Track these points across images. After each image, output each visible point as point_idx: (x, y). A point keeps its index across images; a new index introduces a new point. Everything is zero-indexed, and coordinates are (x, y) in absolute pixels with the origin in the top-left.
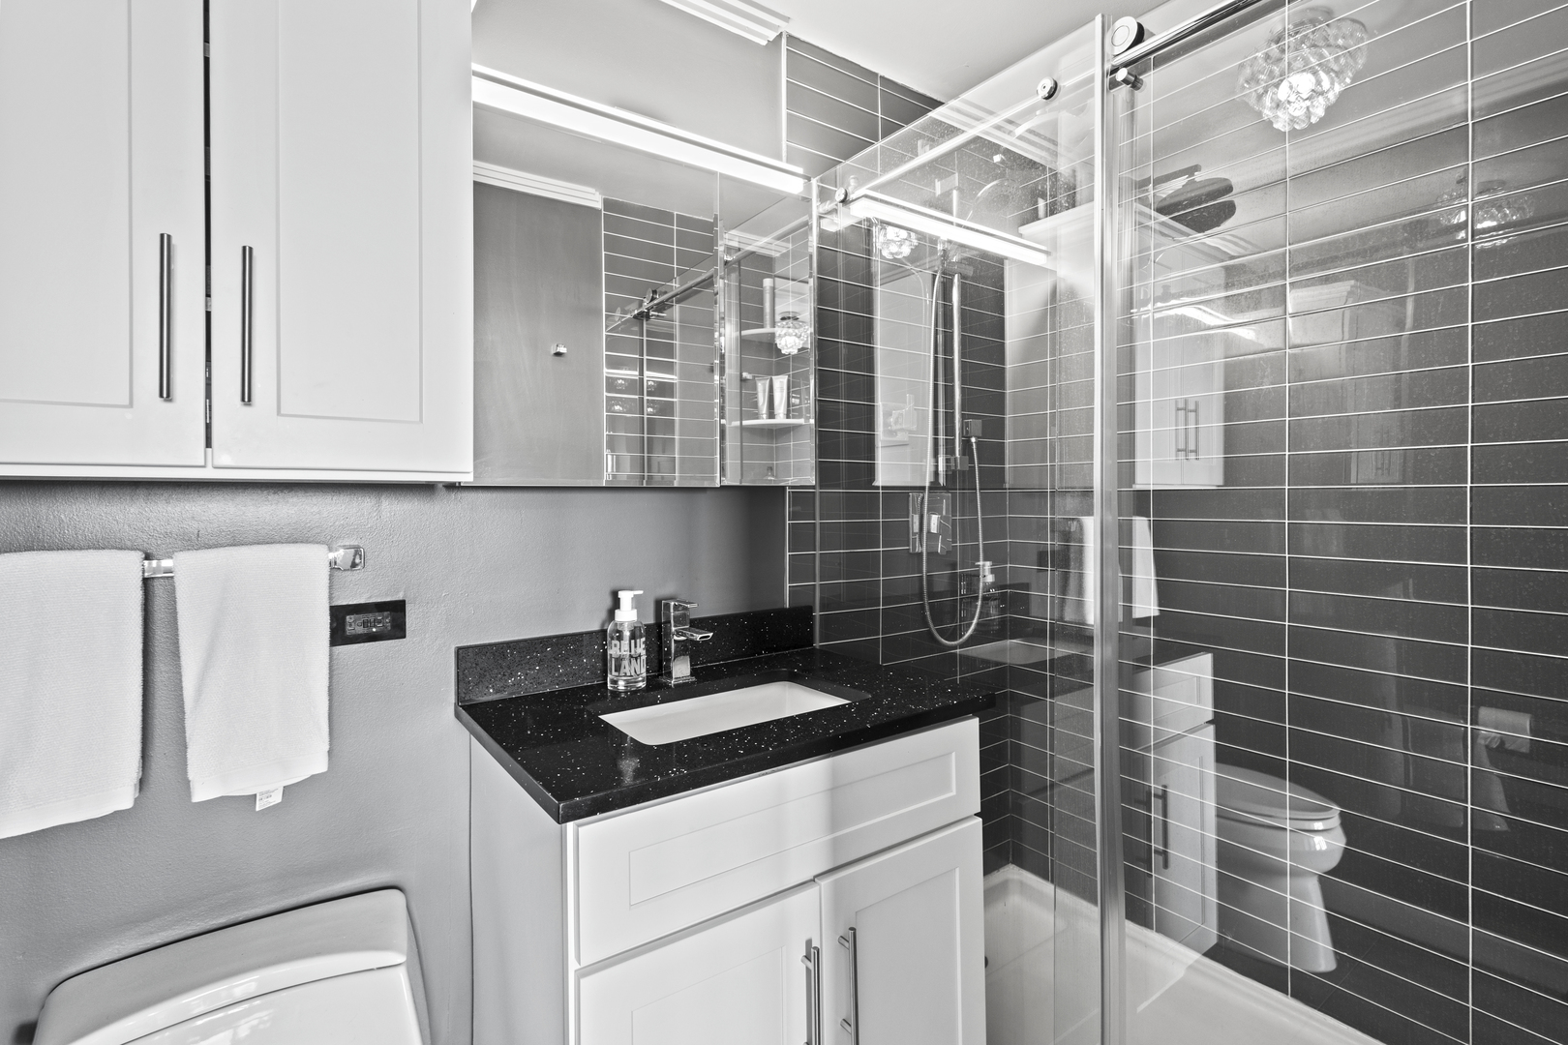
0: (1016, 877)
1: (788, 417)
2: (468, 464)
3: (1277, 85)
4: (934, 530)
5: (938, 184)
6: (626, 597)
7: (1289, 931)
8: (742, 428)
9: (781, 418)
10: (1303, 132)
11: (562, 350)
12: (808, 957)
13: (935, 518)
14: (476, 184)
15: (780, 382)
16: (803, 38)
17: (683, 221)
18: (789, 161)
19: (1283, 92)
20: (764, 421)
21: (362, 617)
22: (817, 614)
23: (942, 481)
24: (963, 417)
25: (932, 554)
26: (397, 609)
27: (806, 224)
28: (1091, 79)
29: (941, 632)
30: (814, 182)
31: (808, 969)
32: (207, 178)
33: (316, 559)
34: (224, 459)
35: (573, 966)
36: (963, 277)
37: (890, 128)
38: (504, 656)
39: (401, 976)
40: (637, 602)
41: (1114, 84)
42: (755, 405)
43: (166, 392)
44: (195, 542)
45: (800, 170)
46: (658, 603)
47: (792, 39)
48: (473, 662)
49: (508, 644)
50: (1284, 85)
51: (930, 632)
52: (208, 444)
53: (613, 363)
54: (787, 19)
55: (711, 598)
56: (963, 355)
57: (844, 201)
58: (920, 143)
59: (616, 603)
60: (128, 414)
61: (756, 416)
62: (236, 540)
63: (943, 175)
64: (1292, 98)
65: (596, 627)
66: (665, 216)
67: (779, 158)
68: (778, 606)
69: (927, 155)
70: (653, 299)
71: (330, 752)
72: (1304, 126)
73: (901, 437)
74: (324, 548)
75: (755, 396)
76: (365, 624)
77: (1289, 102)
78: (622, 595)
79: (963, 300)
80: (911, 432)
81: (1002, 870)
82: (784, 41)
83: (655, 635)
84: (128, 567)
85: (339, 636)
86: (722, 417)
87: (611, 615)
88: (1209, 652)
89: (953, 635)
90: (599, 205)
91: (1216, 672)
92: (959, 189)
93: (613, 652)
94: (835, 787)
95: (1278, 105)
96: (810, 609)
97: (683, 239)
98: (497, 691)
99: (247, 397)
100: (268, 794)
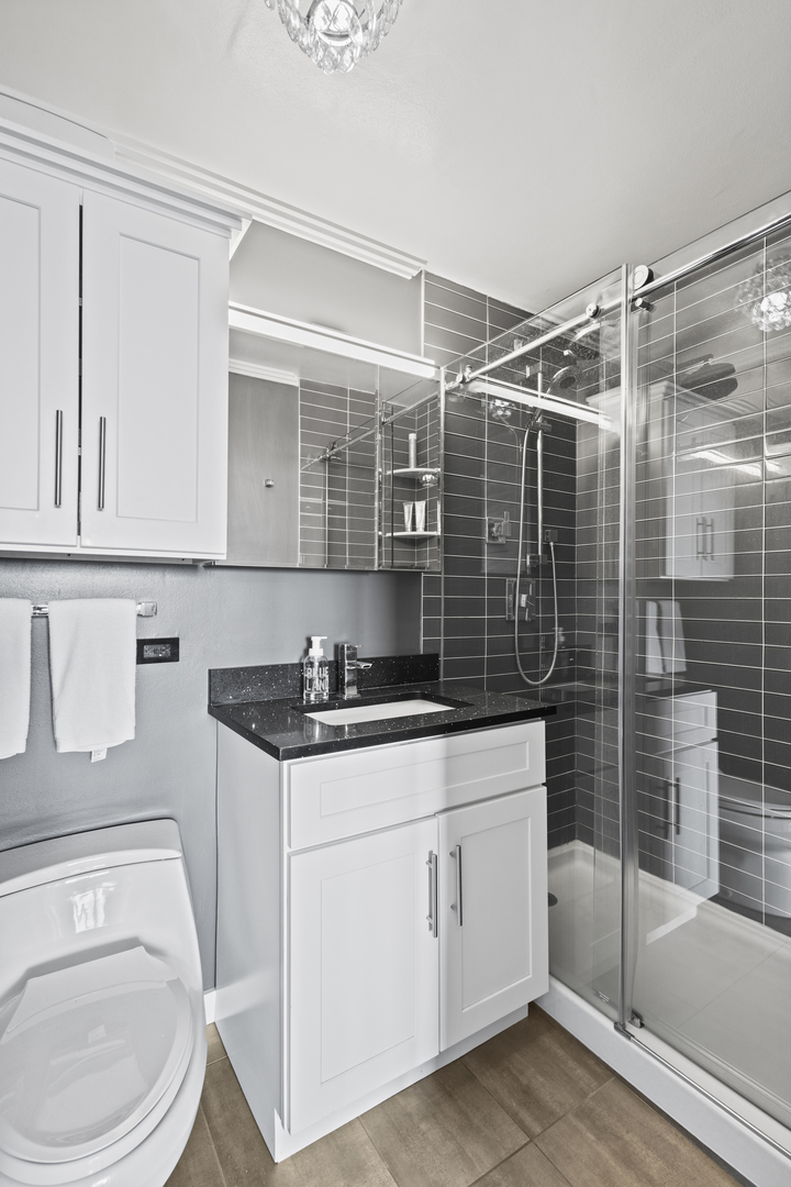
0: (581, 848)
1: (426, 530)
2: (224, 549)
3: (761, 300)
4: (523, 605)
5: (528, 369)
6: (316, 640)
7: (763, 879)
8: (393, 538)
9: (420, 531)
10: (781, 332)
11: (271, 483)
12: (430, 861)
13: (524, 597)
14: (231, 374)
15: (420, 506)
16: (436, 273)
17: (354, 394)
18: (425, 356)
19: (764, 306)
20: (409, 532)
21: (154, 647)
22: (441, 659)
23: (528, 572)
24: (544, 528)
25: (522, 622)
26: (174, 643)
27: (436, 397)
28: (619, 305)
29: (528, 675)
30: (442, 369)
31: (430, 869)
32: (80, 377)
33: (131, 608)
34: (87, 542)
35: (286, 850)
36: (543, 432)
37: (494, 333)
38: (239, 676)
39: (179, 865)
40: (323, 644)
41: (634, 308)
42: (403, 522)
43: (58, 502)
44: (58, 596)
45: (433, 362)
46: (336, 647)
47: (428, 275)
48: (219, 679)
49: (242, 669)
50: (765, 301)
51: (520, 674)
52: (79, 534)
53: (305, 492)
54: (425, 262)
55: (371, 645)
56: (544, 486)
57: (463, 381)
58: (515, 341)
59: (310, 643)
60: (37, 515)
61: (404, 530)
62: (81, 595)
63: (532, 363)
64: (772, 309)
65: (296, 661)
66: (342, 391)
67: (419, 354)
68: (415, 653)
69: (520, 350)
70: (333, 448)
71: (136, 728)
72: (781, 328)
73: (501, 540)
74: (133, 602)
75: (403, 516)
76: (155, 651)
77: (769, 312)
78: (313, 639)
79: (544, 448)
80: (507, 538)
81: (570, 843)
82: (423, 276)
83: (335, 668)
84: (24, 609)
85: (141, 660)
86: (380, 530)
87: (306, 652)
88: (713, 691)
89: (535, 677)
90: (297, 384)
91: (719, 703)
92: (543, 373)
93: (308, 675)
94: (449, 758)
95: (762, 314)
96: (437, 656)
97: (354, 407)
98: (234, 698)
99: (101, 506)
100: (98, 752)
